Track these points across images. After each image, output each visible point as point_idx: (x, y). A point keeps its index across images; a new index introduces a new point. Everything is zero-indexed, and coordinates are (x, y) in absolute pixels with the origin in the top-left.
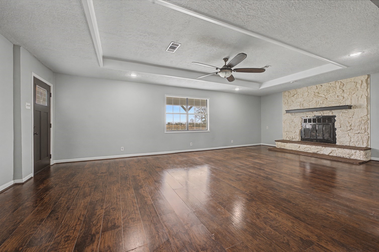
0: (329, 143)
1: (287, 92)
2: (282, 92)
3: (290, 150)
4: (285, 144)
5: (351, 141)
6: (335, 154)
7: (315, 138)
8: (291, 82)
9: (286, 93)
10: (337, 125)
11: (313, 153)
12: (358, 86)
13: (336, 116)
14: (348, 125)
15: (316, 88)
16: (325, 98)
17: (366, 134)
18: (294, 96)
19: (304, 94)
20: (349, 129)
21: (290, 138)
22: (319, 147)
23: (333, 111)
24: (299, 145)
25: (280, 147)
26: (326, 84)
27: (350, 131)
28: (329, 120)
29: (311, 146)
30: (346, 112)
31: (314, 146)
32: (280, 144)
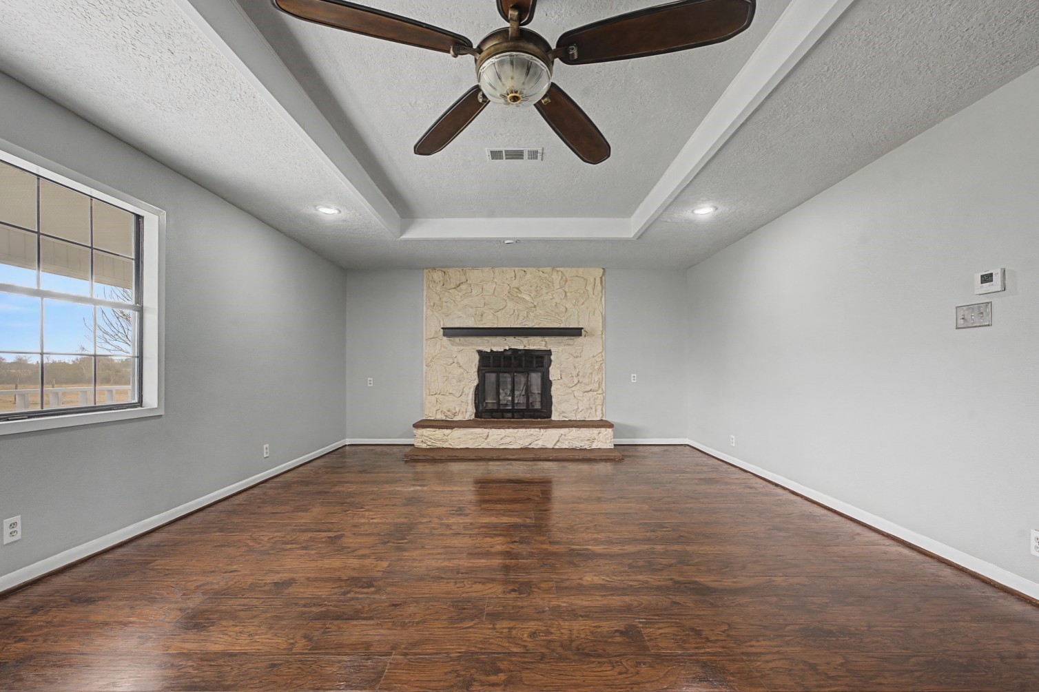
0: (537, 418)
1: (440, 274)
2: (423, 269)
3: (461, 449)
4: (447, 431)
5: (578, 408)
6: (567, 443)
7: (510, 408)
8: (506, 242)
9: (437, 275)
10: (554, 373)
11: (521, 448)
12: (590, 288)
13: (552, 350)
14: (574, 373)
15: (513, 276)
16: (532, 305)
17: (600, 392)
18: (458, 288)
19: (485, 287)
20: (576, 382)
21: (449, 411)
22: (532, 431)
23: (547, 339)
24: (486, 431)
25: (429, 443)
26: (533, 269)
27: (578, 387)
28: (540, 361)
29: (516, 430)
30: (571, 342)
31: (524, 430)
32: (430, 433)
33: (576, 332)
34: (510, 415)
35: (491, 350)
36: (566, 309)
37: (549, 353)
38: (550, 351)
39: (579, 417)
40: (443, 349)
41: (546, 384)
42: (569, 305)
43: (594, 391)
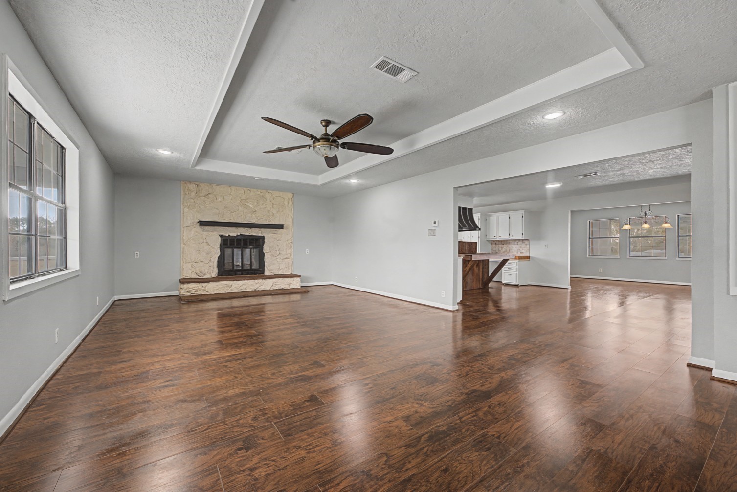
0: (256, 275)
1: (194, 186)
2: (181, 181)
4: (204, 284)
5: (279, 268)
7: (241, 269)
8: (256, 179)
10: (266, 249)
11: (252, 291)
12: (286, 203)
13: (265, 236)
14: (277, 249)
15: (243, 192)
16: (254, 210)
17: (291, 259)
18: (207, 196)
19: (225, 197)
20: (278, 253)
21: (201, 272)
22: (256, 281)
23: (262, 229)
24: (231, 283)
25: (193, 292)
26: (255, 190)
27: (279, 256)
28: (258, 242)
29: (249, 281)
30: (276, 232)
31: (253, 281)
32: (194, 286)
33: (281, 227)
34: (240, 273)
35: (229, 235)
36: (273, 214)
37: (263, 238)
38: (264, 236)
39: (280, 273)
40: (196, 234)
41: (261, 256)
42: (275, 212)
43: (288, 258)
